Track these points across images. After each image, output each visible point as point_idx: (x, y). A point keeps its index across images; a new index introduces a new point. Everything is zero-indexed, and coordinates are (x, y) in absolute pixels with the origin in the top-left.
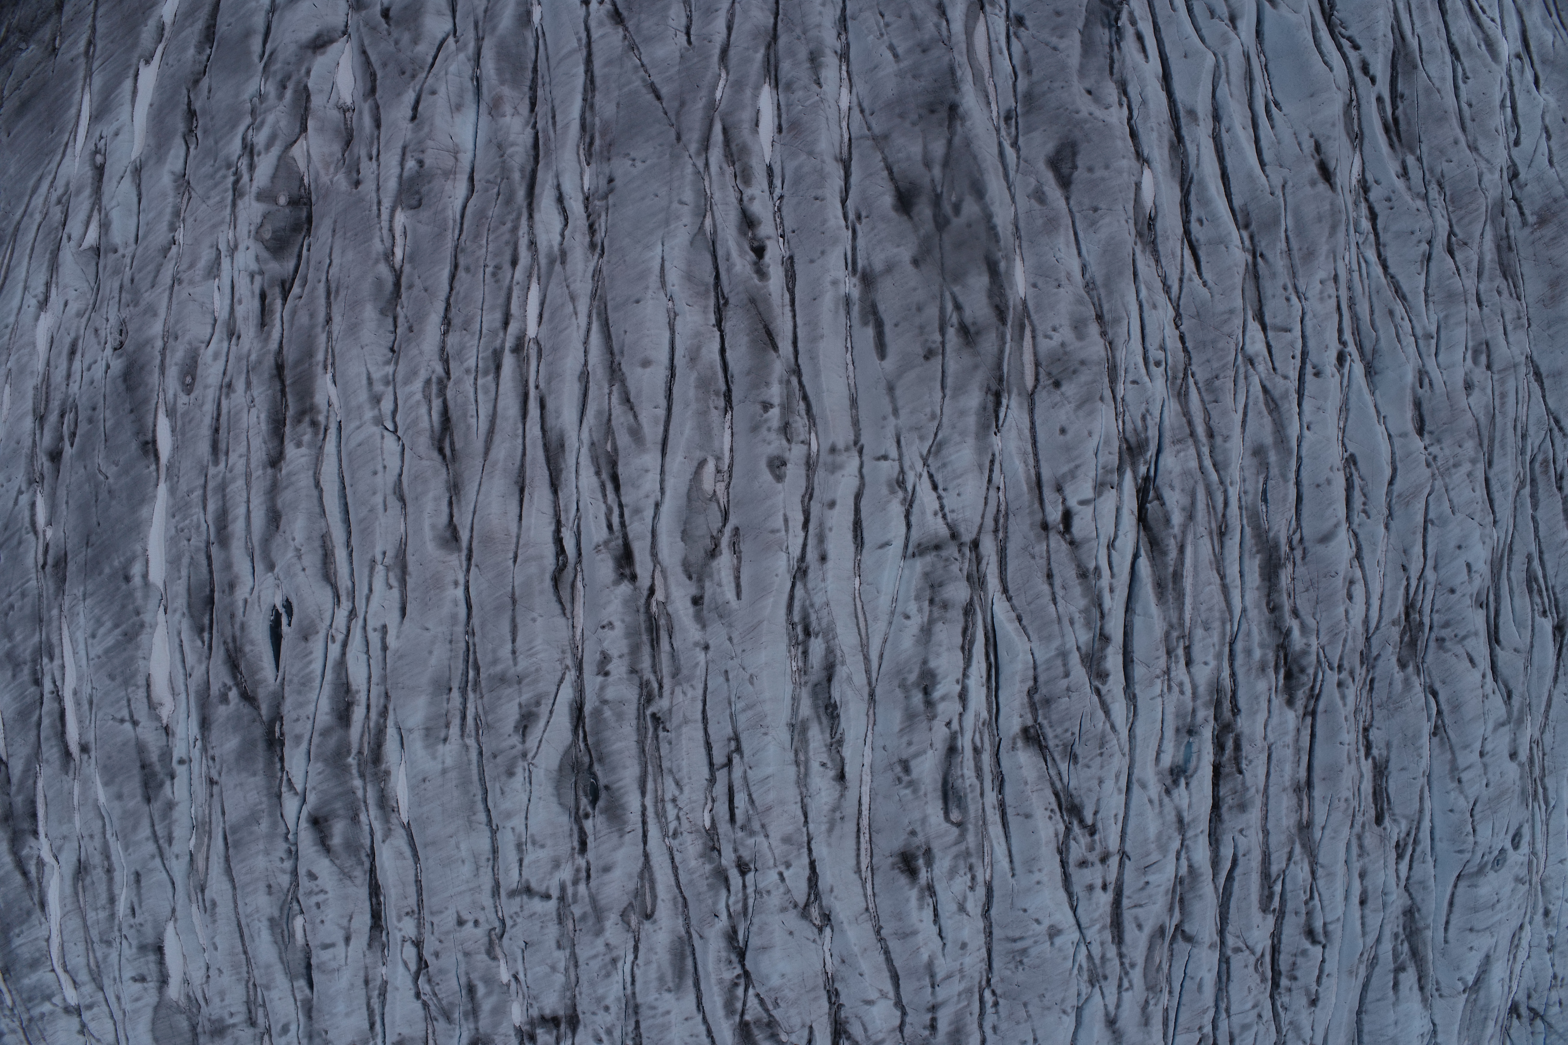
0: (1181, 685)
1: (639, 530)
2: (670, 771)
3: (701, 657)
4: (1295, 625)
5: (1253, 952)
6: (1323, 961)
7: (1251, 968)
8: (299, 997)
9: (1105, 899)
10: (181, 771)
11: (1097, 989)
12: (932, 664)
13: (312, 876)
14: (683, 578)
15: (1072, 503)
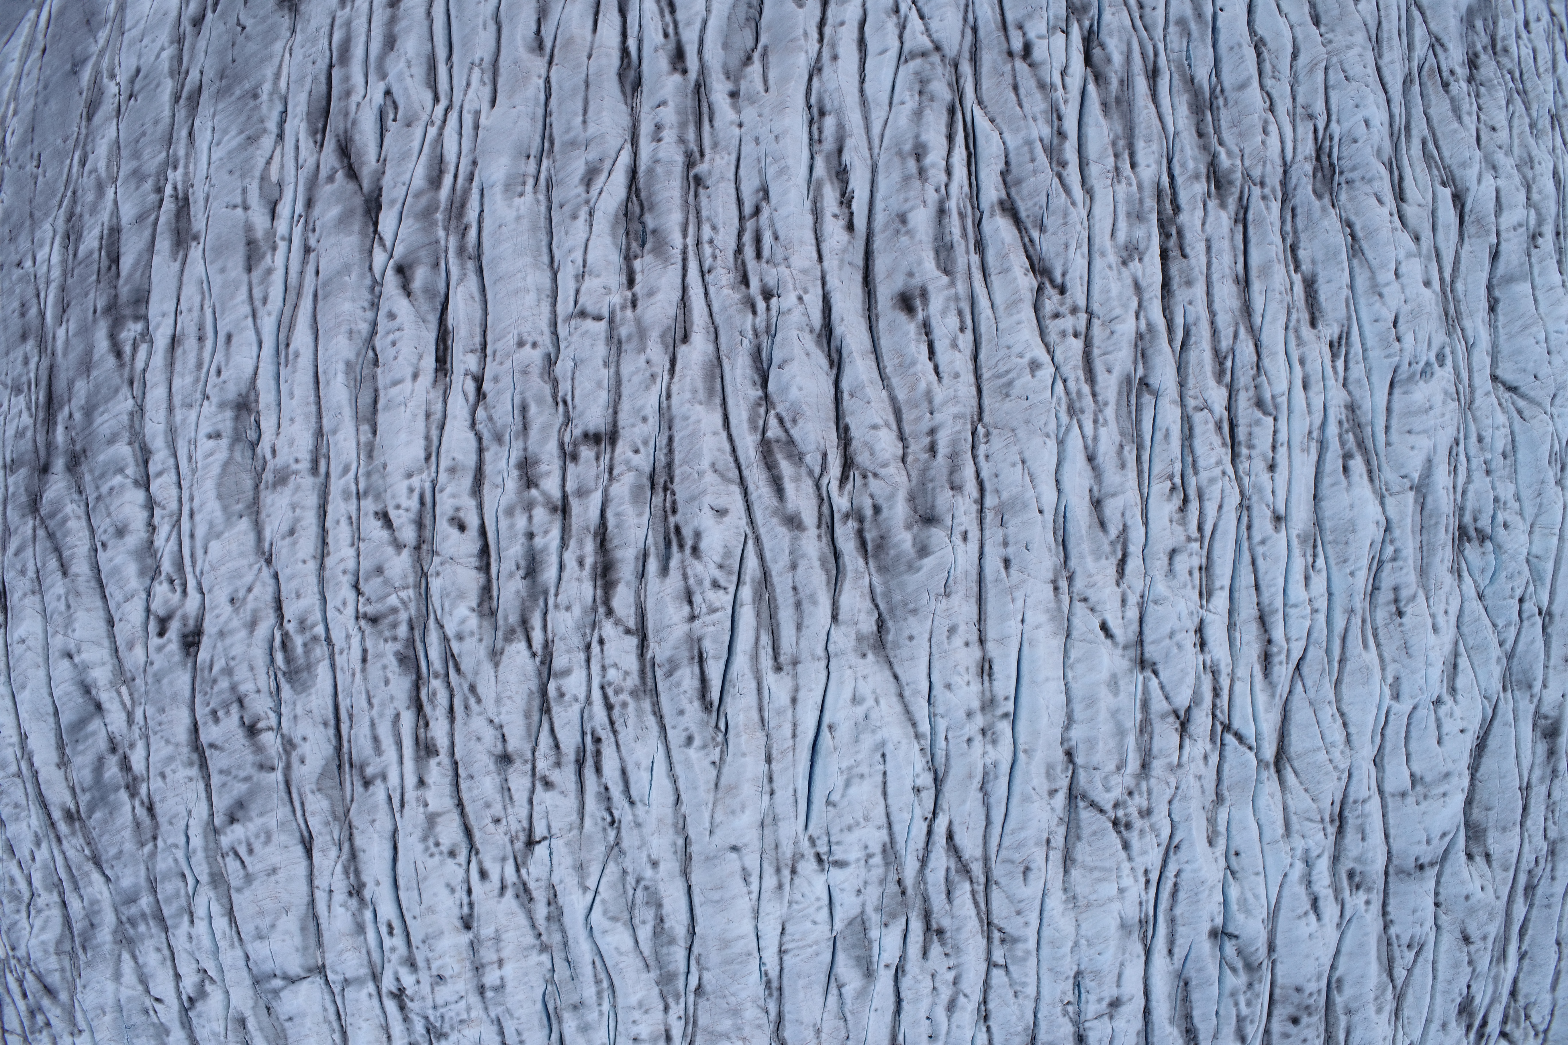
0: (1128, 178)
1: (690, 37)
2: (709, 219)
3: (737, 131)
4: (1222, 151)
5: (1211, 411)
6: (1275, 432)
7: (1211, 426)
8: (363, 439)
9: (1078, 345)
10: (282, 246)
11: (1075, 421)
12: (924, 137)
13: (392, 316)
14: (722, 77)
15: (1032, 35)
